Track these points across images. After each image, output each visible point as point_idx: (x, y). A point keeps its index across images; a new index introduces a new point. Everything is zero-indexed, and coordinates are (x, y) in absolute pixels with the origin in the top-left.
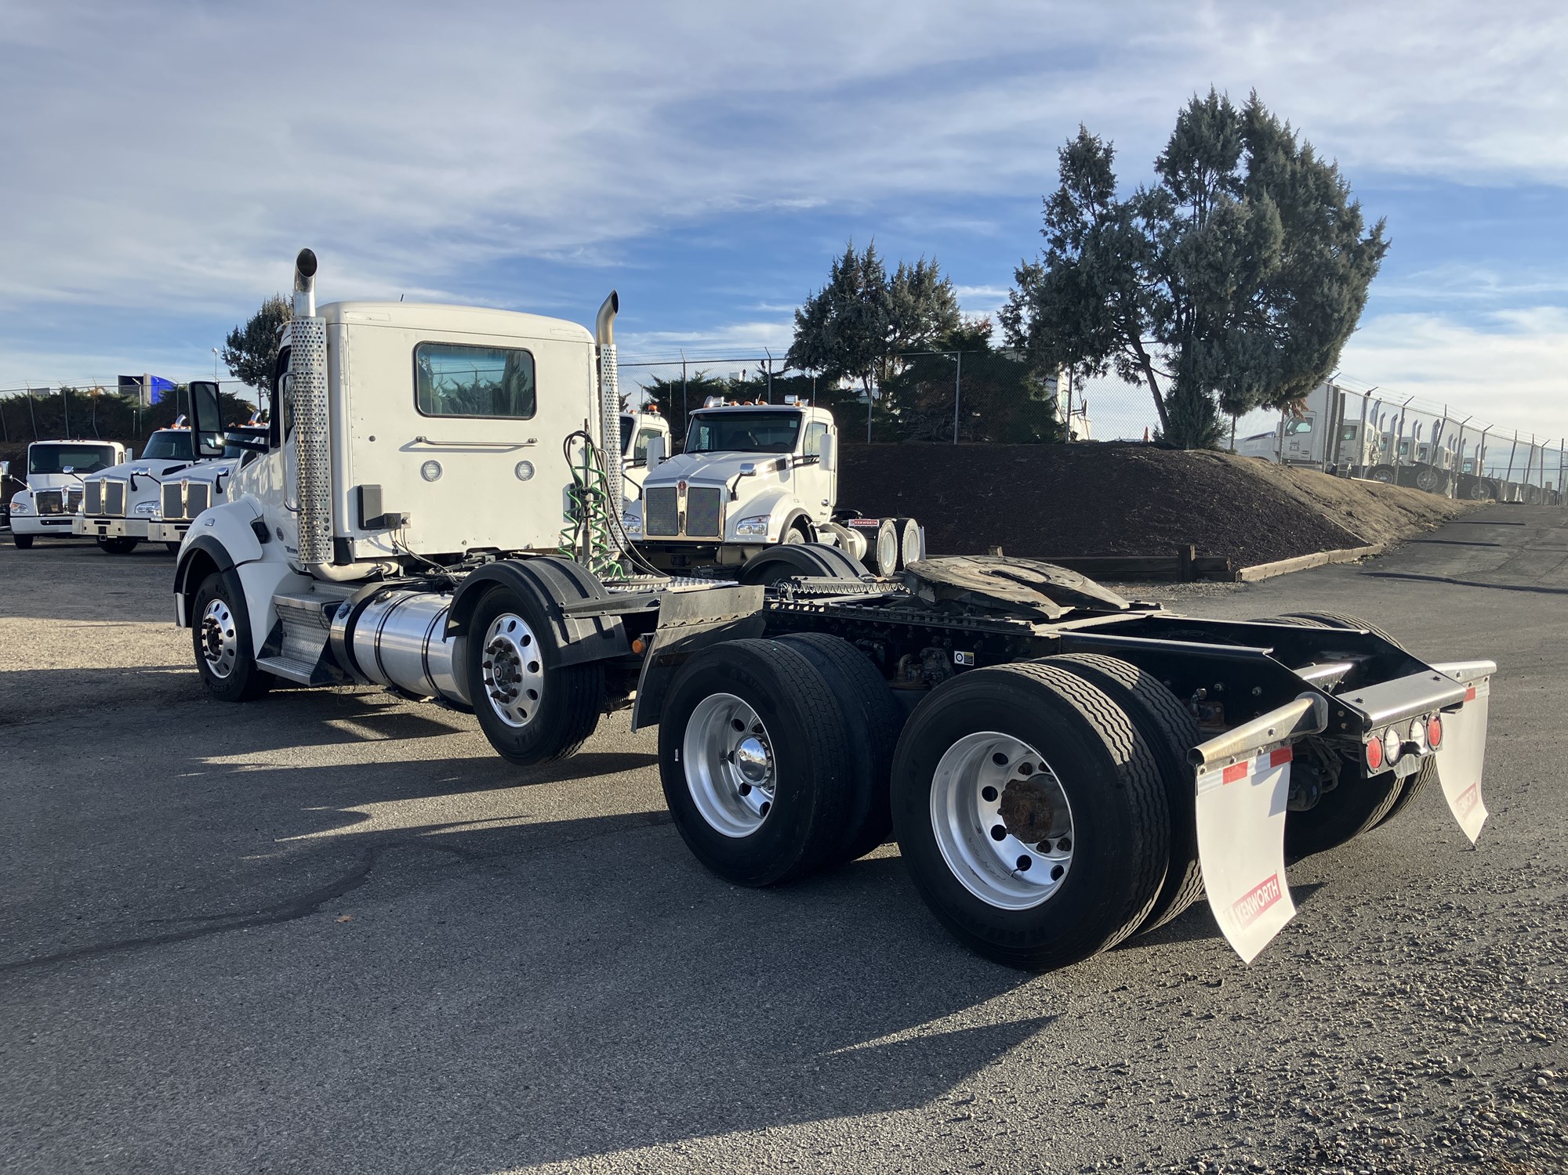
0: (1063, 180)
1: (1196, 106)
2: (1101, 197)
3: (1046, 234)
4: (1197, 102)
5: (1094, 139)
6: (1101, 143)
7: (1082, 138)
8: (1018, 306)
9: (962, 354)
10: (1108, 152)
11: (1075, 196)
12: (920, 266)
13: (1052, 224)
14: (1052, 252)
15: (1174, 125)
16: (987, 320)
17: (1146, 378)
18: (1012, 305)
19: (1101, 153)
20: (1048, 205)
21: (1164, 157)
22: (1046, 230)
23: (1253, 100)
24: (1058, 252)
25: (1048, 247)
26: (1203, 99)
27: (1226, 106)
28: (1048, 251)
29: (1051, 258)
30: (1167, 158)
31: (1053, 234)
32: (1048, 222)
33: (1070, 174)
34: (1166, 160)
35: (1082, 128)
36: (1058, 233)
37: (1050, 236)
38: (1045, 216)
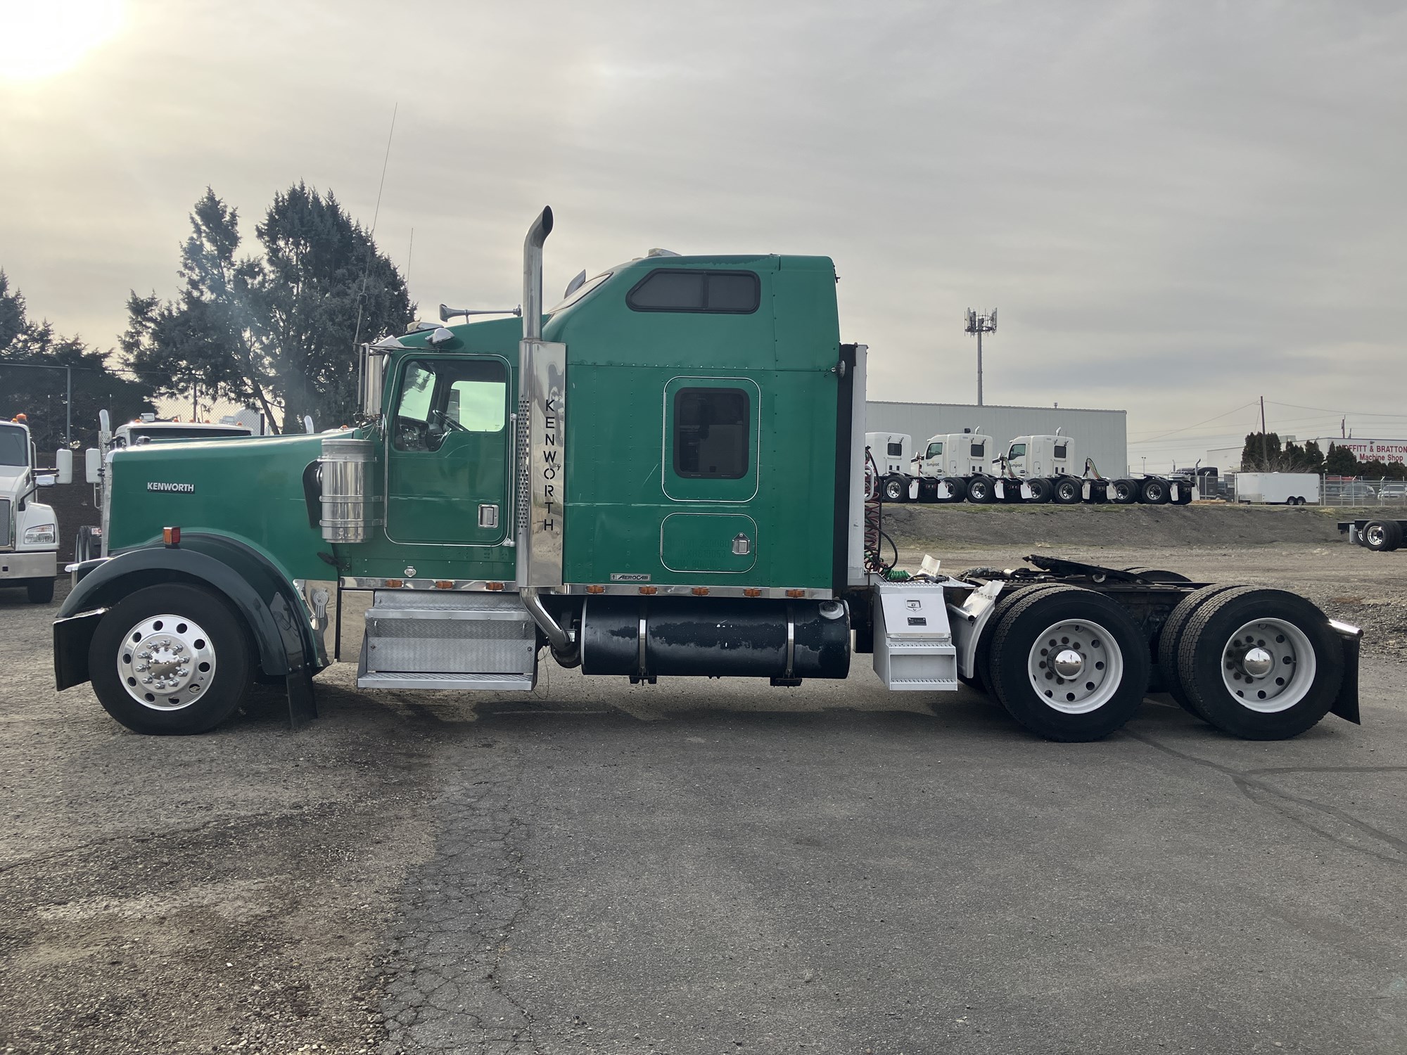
0: (198, 231)
1: (293, 193)
2: (226, 254)
3: (182, 275)
4: (293, 189)
5: (219, 202)
6: (226, 206)
7: (211, 198)
8: (139, 333)
9: (72, 371)
10: (233, 216)
11: (208, 247)
13: (191, 269)
14: (187, 293)
15: (273, 204)
16: (77, 339)
17: (261, 407)
18: (133, 331)
19: (227, 218)
20: (184, 249)
21: (263, 227)
22: (184, 272)
24: (195, 294)
25: (185, 287)
26: (297, 188)
27: (316, 199)
28: (185, 290)
29: (189, 298)
30: (266, 228)
31: (189, 278)
32: (186, 266)
33: (204, 228)
34: (265, 230)
35: (209, 189)
36: (195, 277)
37: (186, 278)
38: (182, 260)
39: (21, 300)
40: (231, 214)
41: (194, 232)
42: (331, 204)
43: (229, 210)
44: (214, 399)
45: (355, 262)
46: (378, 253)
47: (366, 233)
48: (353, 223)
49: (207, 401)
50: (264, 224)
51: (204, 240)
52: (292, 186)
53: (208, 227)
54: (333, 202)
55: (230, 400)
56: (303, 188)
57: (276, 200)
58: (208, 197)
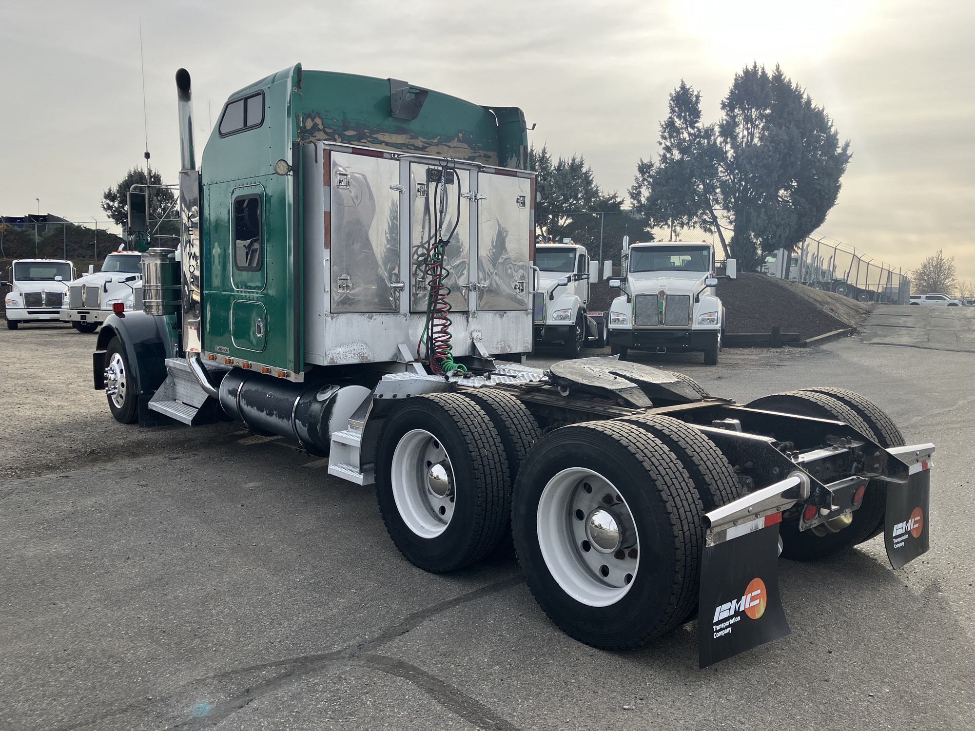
0: (673, 111)
1: (747, 72)
2: (692, 124)
3: (661, 144)
4: (746, 68)
5: (689, 89)
6: (693, 91)
7: (683, 87)
8: (640, 186)
9: (604, 214)
10: (698, 97)
11: (678, 123)
12: (574, 160)
13: (665, 138)
14: (665, 155)
15: (733, 82)
16: (615, 194)
17: (716, 230)
18: (637, 185)
19: (693, 98)
20: (662, 126)
22: (661, 141)
23: (778, 69)
24: (668, 155)
25: (662, 152)
26: (750, 67)
27: (763, 72)
28: (662, 154)
29: (664, 159)
30: (728, 101)
31: (665, 144)
32: (662, 137)
33: (676, 109)
34: (727, 103)
35: (682, 81)
36: (668, 144)
37: (663, 146)
38: (661, 133)
39: (591, 173)
40: (696, 96)
41: (670, 113)
42: (777, 74)
43: (695, 93)
44: (681, 227)
45: (786, 116)
46: (813, 106)
48: (794, 86)
49: (678, 228)
50: (727, 99)
51: (675, 118)
53: (679, 108)
54: (778, 72)
56: (755, 67)
57: (735, 79)
58: (681, 88)
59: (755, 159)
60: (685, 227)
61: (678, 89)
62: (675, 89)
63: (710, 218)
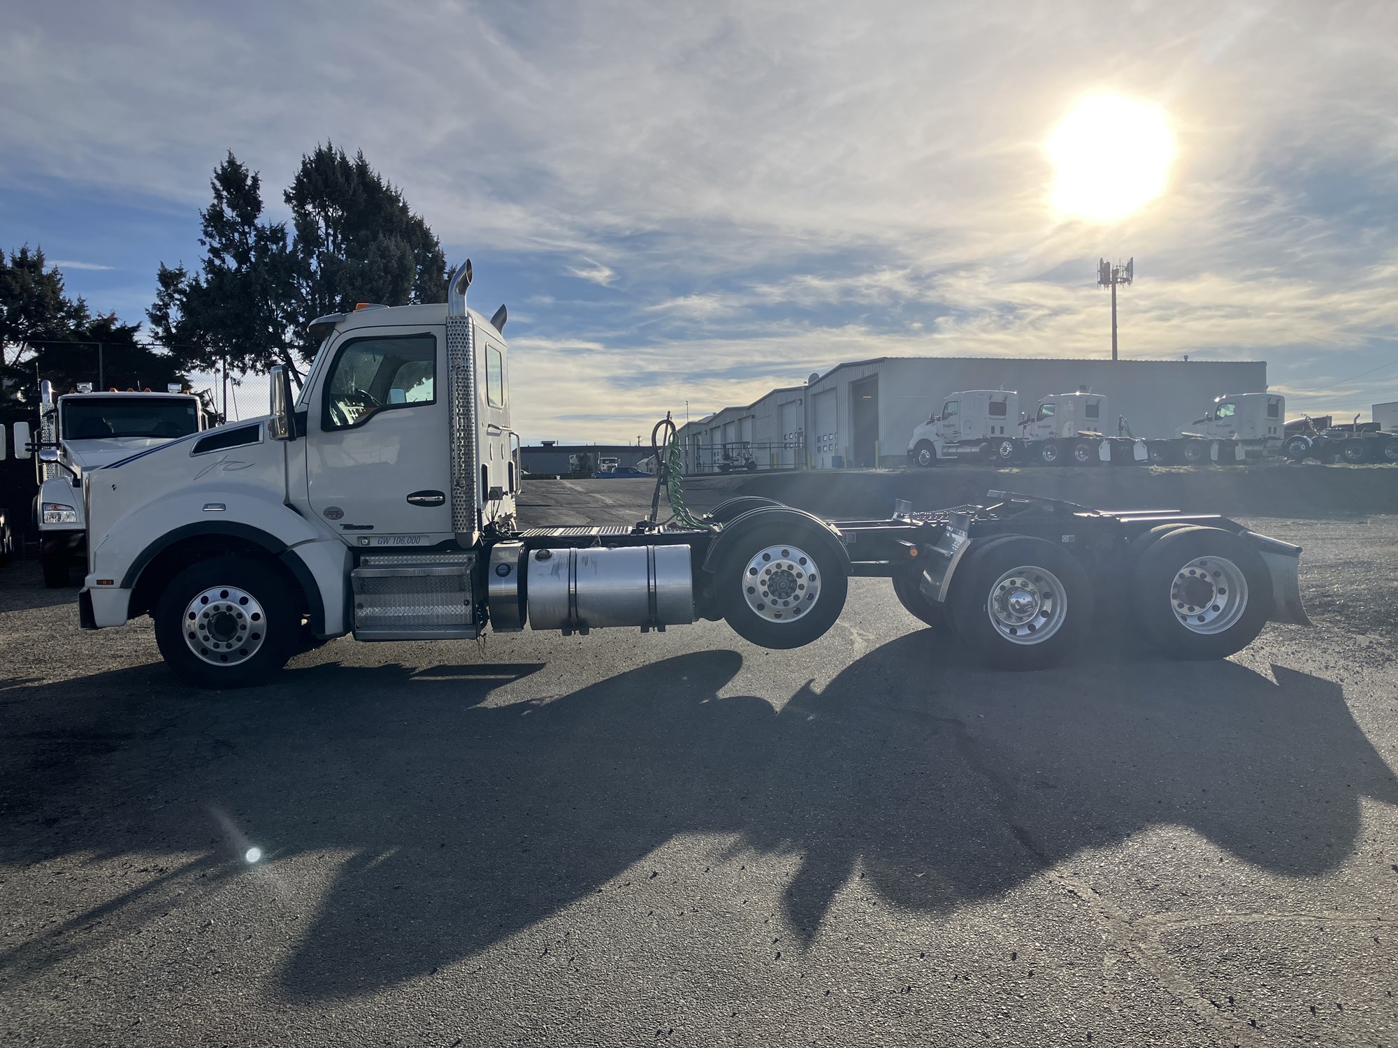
0: (219, 196)
1: (319, 154)
2: (248, 219)
3: (203, 243)
4: (320, 150)
5: (241, 166)
6: (247, 170)
7: (231, 162)
8: (166, 306)
9: (103, 346)
10: (255, 180)
11: (229, 213)
12: (24, 252)
13: (211, 236)
14: (210, 262)
15: (301, 167)
16: (113, 314)
18: (161, 303)
19: (249, 182)
20: (204, 216)
21: (291, 191)
22: (204, 240)
23: (360, 157)
24: (217, 262)
25: (207, 256)
26: (324, 148)
27: (343, 158)
28: (206, 259)
30: (294, 192)
31: (211, 245)
32: (206, 233)
33: (225, 193)
34: (293, 194)
35: (230, 153)
36: (216, 245)
37: (208, 247)
38: (203, 228)
39: (59, 277)
40: (252, 177)
41: (215, 198)
42: (360, 163)
43: (251, 174)
44: (243, 371)
46: (411, 214)
47: (396, 192)
48: (384, 183)
49: (236, 373)
50: (292, 188)
51: (225, 206)
52: (317, 147)
53: (229, 193)
54: (362, 162)
55: (257, 372)
56: (330, 148)
57: (304, 163)
58: (228, 162)
59: (360, 279)
60: (250, 372)
61: (225, 164)
62: (222, 163)
63: (283, 360)
